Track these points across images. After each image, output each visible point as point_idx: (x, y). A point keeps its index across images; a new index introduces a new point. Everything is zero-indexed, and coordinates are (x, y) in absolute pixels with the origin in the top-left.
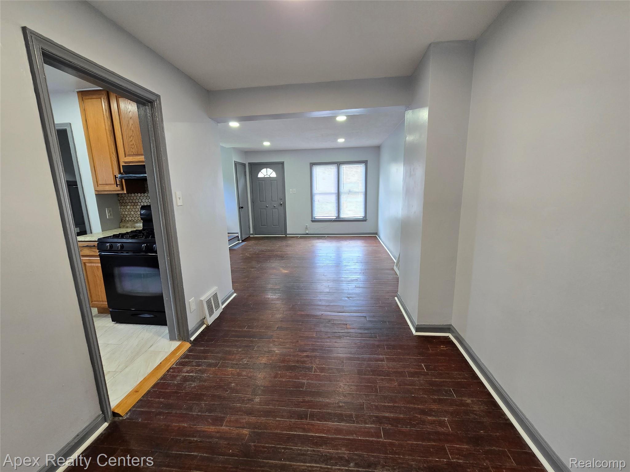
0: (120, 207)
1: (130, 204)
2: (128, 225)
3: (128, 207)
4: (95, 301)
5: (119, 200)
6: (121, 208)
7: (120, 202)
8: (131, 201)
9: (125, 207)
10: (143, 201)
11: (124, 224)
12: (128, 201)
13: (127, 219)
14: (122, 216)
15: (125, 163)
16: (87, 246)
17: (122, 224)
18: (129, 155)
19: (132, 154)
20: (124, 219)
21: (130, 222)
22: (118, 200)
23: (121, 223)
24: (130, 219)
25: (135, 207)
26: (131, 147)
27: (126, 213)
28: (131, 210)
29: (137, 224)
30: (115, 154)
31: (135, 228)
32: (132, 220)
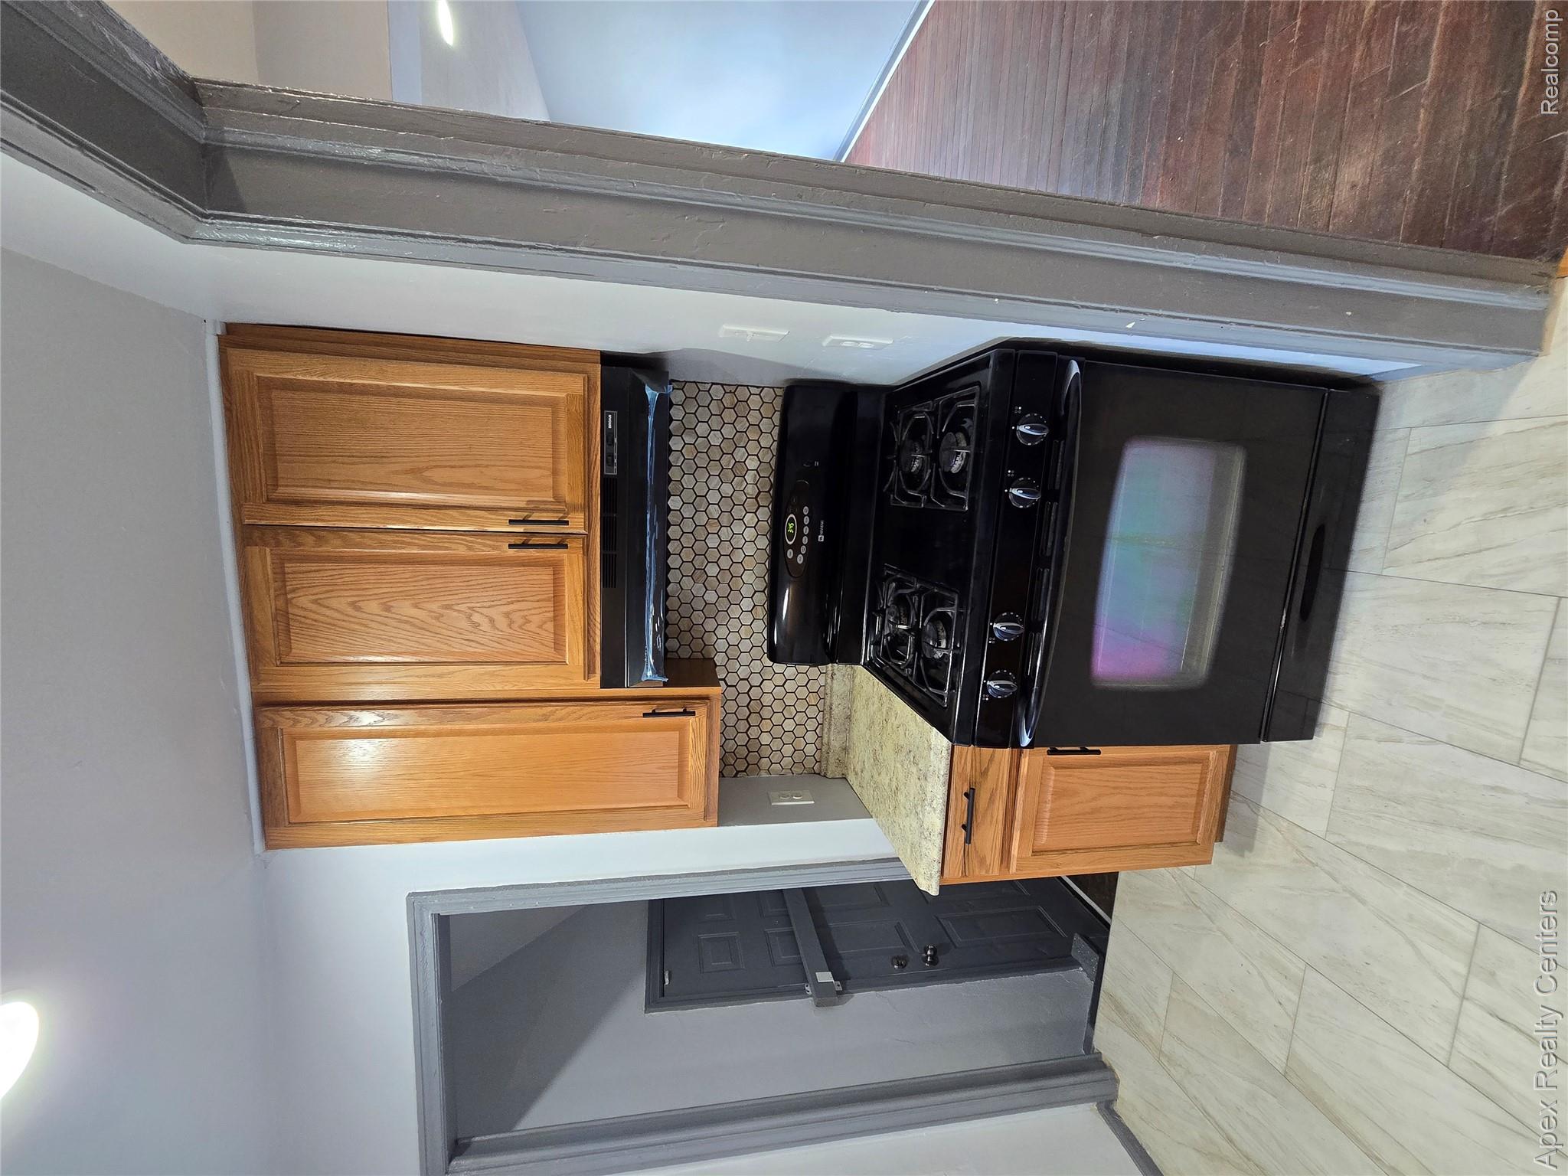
0: (764, 775)
1: (754, 732)
2: (836, 745)
3: (765, 739)
4: (1195, 831)
5: (738, 772)
6: (768, 771)
7: (745, 771)
8: (742, 726)
9: (766, 752)
10: (743, 672)
11: (832, 760)
12: (742, 739)
13: (810, 749)
14: (797, 770)
15: (589, 671)
16: (967, 827)
17: (832, 770)
18: (558, 644)
19: (550, 626)
20: (810, 763)
21: (825, 736)
22: (735, 776)
23: (825, 776)
24: (811, 737)
25: (766, 712)
26: (520, 627)
27: (788, 750)
28: (777, 731)
29: (834, 707)
30: (552, 708)
31: (849, 717)
32: (815, 731)
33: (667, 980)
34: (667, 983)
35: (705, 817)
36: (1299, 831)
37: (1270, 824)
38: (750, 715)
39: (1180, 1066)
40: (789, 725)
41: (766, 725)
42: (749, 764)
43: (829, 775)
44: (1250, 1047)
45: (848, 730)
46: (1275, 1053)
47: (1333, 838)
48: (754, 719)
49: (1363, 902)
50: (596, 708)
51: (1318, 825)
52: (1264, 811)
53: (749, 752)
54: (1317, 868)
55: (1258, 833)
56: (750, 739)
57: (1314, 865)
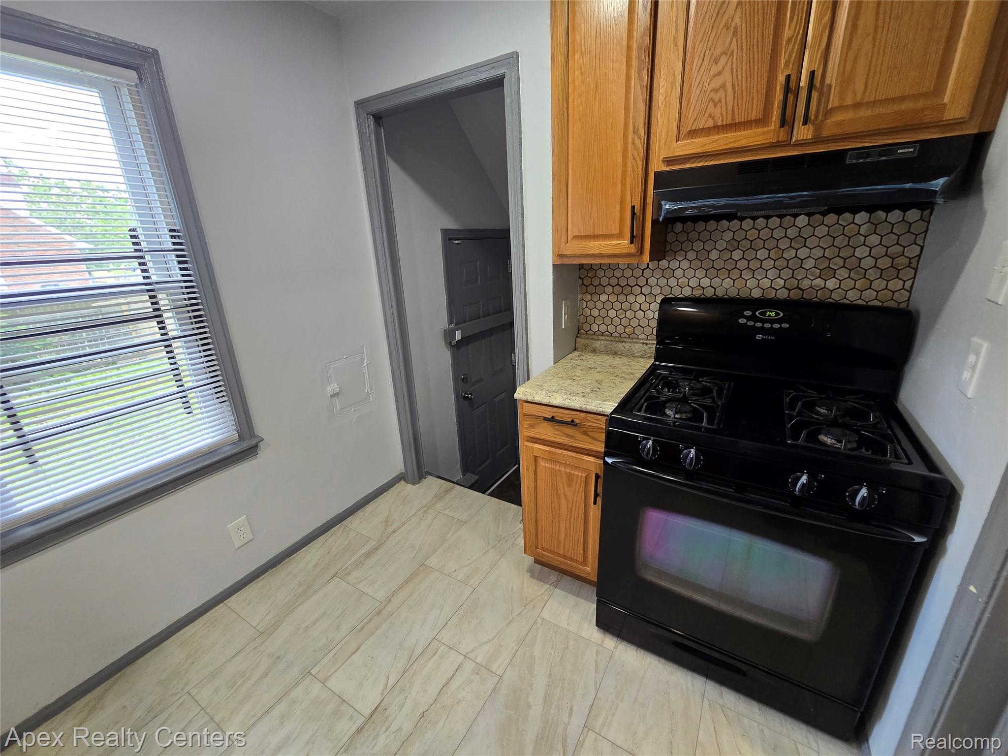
0: (580, 297)
1: (609, 289)
2: (597, 344)
3: (604, 297)
5: (582, 279)
6: (582, 300)
7: (583, 284)
8: (614, 281)
9: (595, 298)
10: (653, 281)
11: (587, 341)
12: (604, 281)
13: (595, 328)
14: (582, 319)
15: (668, 161)
17: (581, 342)
18: (693, 133)
19: (710, 124)
20: (586, 327)
21: (603, 338)
22: (580, 277)
23: (577, 337)
24: (603, 328)
25: (622, 298)
26: (712, 99)
27: (595, 313)
28: (608, 306)
29: (623, 344)
30: (643, 135)
31: (615, 354)
32: (607, 331)
33: (457, 242)
34: (455, 242)
35: (559, 255)
36: (542, 604)
37: (546, 590)
38: (621, 286)
39: (423, 516)
40: (612, 313)
41: (613, 298)
42: (587, 286)
43: (578, 339)
44: (435, 551)
45: (607, 353)
46: (433, 562)
47: (539, 620)
48: (618, 289)
49: (507, 625)
50: (640, 169)
51: (546, 615)
52: (552, 589)
53: (595, 287)
54: (523, 608)
55: (540, 582)
56: (604, 287)
57: (525, 607)
